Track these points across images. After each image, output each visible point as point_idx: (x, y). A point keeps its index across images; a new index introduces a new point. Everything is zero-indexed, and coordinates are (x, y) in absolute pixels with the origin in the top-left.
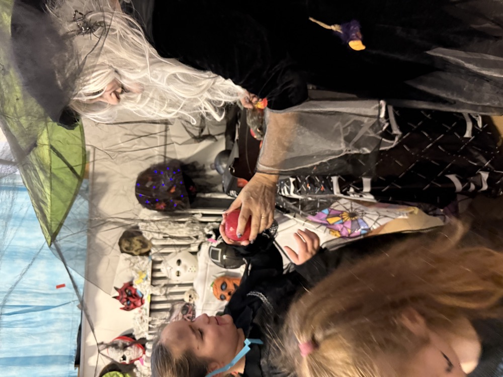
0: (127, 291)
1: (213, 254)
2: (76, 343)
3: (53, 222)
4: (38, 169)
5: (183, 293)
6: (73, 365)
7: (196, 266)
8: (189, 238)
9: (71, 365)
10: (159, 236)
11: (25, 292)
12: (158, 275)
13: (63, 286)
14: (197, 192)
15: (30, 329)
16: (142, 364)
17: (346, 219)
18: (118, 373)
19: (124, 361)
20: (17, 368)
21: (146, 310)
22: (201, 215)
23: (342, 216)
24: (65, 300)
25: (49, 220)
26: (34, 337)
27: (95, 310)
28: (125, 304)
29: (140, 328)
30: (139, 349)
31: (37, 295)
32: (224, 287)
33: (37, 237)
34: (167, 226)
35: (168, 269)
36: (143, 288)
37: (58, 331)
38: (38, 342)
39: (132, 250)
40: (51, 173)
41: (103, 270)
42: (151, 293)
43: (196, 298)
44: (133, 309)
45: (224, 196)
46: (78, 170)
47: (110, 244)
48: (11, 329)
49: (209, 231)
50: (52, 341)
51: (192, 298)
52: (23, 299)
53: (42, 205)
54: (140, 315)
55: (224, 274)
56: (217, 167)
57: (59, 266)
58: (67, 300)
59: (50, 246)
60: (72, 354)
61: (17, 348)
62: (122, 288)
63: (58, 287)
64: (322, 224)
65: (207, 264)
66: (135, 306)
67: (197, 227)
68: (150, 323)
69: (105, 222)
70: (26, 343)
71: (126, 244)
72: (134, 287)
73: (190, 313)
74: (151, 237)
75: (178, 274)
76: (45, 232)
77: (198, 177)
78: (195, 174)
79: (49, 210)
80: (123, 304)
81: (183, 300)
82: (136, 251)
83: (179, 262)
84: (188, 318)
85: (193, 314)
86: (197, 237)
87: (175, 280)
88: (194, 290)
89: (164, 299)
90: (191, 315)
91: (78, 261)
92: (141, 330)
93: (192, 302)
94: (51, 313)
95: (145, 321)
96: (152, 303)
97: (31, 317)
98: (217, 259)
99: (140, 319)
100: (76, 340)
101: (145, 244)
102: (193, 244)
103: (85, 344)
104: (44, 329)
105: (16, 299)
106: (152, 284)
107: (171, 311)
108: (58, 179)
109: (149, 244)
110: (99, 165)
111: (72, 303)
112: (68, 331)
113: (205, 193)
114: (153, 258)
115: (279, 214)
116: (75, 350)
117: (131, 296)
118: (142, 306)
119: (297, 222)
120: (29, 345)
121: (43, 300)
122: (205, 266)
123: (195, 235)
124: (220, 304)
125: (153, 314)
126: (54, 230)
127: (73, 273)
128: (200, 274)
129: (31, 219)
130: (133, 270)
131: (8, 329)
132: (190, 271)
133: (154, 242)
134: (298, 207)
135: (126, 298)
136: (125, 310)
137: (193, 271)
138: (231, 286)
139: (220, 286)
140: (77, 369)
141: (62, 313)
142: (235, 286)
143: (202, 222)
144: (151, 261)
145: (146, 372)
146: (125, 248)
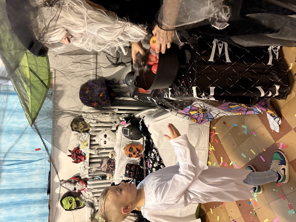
0: (76, 152)
1: (125, 132)
2: (48, 181)
3: (32, 112)
4: (23, 81)
5: (108, 153)
6: (47, 193)
7: (115, 138)
8: (111, 123)
9: (45, 193)
10: (94, 121)
11: (18, 153)
12: (94, 143)
13: (40, 149)
14: (115, 97)
15: (21, 173)
16: (85, 193)
17: (200, 113)
18: (72, 197)
20: (15, 195)
21: (87, 162)
22: (118, 110)
23: (198, 111)
24: (41, 157)
25: (30, 111)
26: (24, 178)
27: (58, 163)
28: (75, 159)
29: (84, 173)
30: (83, 184)
31: (25, 154)
32: (131, 150)
33: (24, 122)
34: (98, 116)
35: (99, 139)
36: (85, 150)
37: (37, 174)
38: (26, 181)
39: (79, 129)
40: (31, 84)
41: (62, 140)
42: (90, 153)
43: (115, 156)
44: (79, 162)
45: (131, 99)
46: (46, 83)
47: (66, 125)
48: (10, 173)
49: (122, 119)
50: (34, 180)
51: (113, 156)
52: (17, 157)
53: (26, 102)
54: (83, 166)
55: (131, 143)
56: (127, 82)
57: (37, 138)
58: (42, 158)
59: (31, 126)
60: (45, 187)
61: (15, 183)
62: (73, 150)
63: (37, 150)
64: (186, 115)
65: (122, 137)
66: (81, 161)
67: (115, 117)
68: (89, 170)
69: (62, 113)
70: (20, 181)
71: (75, 126)
72: (80, 150)
73: (112, 164)
74: (89, 122)
75: (105, 143)
76: (28, 118)
77: (116, 87)
78: (114, 86)
79: (30, 105)
80: (74, 160)
81: (108, 157)
82: (81, 130)
83: (105, 136)
84: (111, 167)
85: (114, 165)
86: (115, 122)
87: (103, 145)
88: (114, 152)
89: (97, 156)
91: (48, 136)
92: (85, 174)
93: (113, 158)
94: (33, 164)
95: (87, 169)
96: (90, 158)
97: (22, 167)
98: (128, 135)
99: (84, 168)
100: (47, 179)
101: (86, 125)
102: (113, 126)
103: (53, 181)
104: (30, 173)
105: (13, 156)
106: (90, 148)
107: (101, 163)
108: (35, 87)
109: (88, 125)
110: (59, 80)
111: (45, 159)
112: (43, 174)
113: (120, 97)
114: (91, 133)
115: (162, 109)
116: (47, 185)
117: (78, 155)
118: (85, 160)
119: (172, 113)
120: (21, 182)
121: (28, 157)
123: (114, 121)
124: (129, 159)
125: (91, 165)
126: (33, 117)
127: (45, 142)
128: (118, 142)
129: (19, 111)
130: (79, 140)
131: (9, 173)
132: (112, 141)
133: (91, 125)
134: (173, 105)
135: (75, 156)
136: (75, 163)
137: (114, 141)
138: (135, 149)
139: (129, 150)
140: (49, 195)
141: (39, 165)
142: (137, 149)
143: (118, 114)
144: (90, 135)
145: (87, 197)
146: (74, 128)
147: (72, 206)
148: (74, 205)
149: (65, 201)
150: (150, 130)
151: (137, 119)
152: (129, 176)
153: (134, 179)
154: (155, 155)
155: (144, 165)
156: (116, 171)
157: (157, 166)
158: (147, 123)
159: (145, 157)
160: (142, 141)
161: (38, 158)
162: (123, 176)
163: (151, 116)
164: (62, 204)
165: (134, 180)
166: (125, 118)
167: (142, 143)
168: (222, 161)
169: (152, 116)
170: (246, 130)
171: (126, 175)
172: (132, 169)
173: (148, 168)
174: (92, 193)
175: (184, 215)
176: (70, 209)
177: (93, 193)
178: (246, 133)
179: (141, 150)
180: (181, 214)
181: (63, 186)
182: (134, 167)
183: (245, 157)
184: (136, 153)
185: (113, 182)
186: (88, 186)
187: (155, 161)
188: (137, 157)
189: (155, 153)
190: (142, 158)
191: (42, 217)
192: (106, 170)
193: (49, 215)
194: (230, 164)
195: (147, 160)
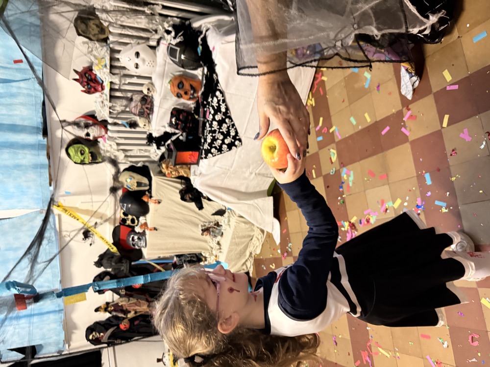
0: (87, 75)
1: (172, 52)
2: (42, 117)
5: (142, 85)
6: (42, 136)
7: (154, 61)
8: (148, 30)
9: (39, 135)
13: (21, 61)
16: (105, 141)
18: (83, 146)
19: (89, 137)
21: (106, 95)
22: (161, 7)
24: (25, 76)
27: (57, 89)
28: (86, 87)
29: (102, 111)
30: (101, 129)
32: (181, 86)
35: (126, 59)
36: (102, 73)
37: (22, 104)
38: (4, 112)
39: (90, 34)
41: (60, 50)
42: (110, 80)
43: (153, 92)
44: (93, 93)
49: (169, 27)
50: (18, 113)
51: (151, 92)
54: (101, 100)
55: (181, 73)
60: (39, 126)
62: (82, 71)
63: (16, 62)
65: (166, 61)
66: (96, 91)
67: (157, 18)
68: (110, 108)
72: (93, 72)
73: (148, 104)
74: (108, 22)
75: (137, 66)
80: (84, 87)
81: (141, 92)
82: (94, 35)
83: (137, 54)
84: (147, 108)
85: (151, 106)
87: (133, 71)
88: (152, 84)
90: (149, 106)
92: (103, 113)
93: (150, 95)
95: (106, 106)
96: (112, 90)
98: (176, 58)
99: (101, 103)
100: (40, 115)
101: (102, 30)
102: (152, 37)
103: (51, 119)
104: (8, 101)
106: (111, 72)
107: (131, 100)
109: (106, 30)
112: (32, 105)
114: (111, 46)
116: (41, 123)
117: (91, 80)
118: (103, 91)
122: (164, 62)
123: (154, 29)
124: (177, 101)
125: (113, 100)
128: (158, 69)
130: (91, 55)
132: (149, 65)
133: (111, 29)
135: (86, 82)
136: (86, 92)
137: (152, 66)
138: (187, 86)
139: (177, 85)
140: (46, 139)
141: (24, 88)
142: (192, 87)
143: (161, 15)
144: (109, 49)
145: (109, 149)
146: (82, 31)
147: (84, 158)
148: (88, 158)
149: (73, 150)
150: (216, 57)
151: (194, 30)
152: (175, 127)
153: (183, 132)
154: (219, 101)
155: (201, 114)
156: (155, 117)
157: (221, 119)
158: (211, 42)
159: (203, 103)
160: (201, 73)
161: (19, 76)
162: (167, 125)
163: (220, 31)
164: (68, 154)
165: (184, 134)
166: (174, 26)
167: (200, 78)
168: (320, 124)
169: (222, 32)
170: (368, 82)
171: (171, 125)
172: (181, 117)
173: (206, 120)
174: (115, 144)
175: (251, 190)
176: (82, 163)
177: (118, 144)
178: (367, 86)
179: (197, 88)
180: (247, 188)
181: (66, 130)
182: (185, 114)
183: (354, 123)
184: (190, 93)
185: (151, 132)
186: (109, 132)
187: (218, 110)
188: (190, 99)
189: (219, 99)
190: (197, 102)
191: (37, 168)
192: (139, 112)
193: (50, 166)
194: (331, 131)
195: (206, 107)
